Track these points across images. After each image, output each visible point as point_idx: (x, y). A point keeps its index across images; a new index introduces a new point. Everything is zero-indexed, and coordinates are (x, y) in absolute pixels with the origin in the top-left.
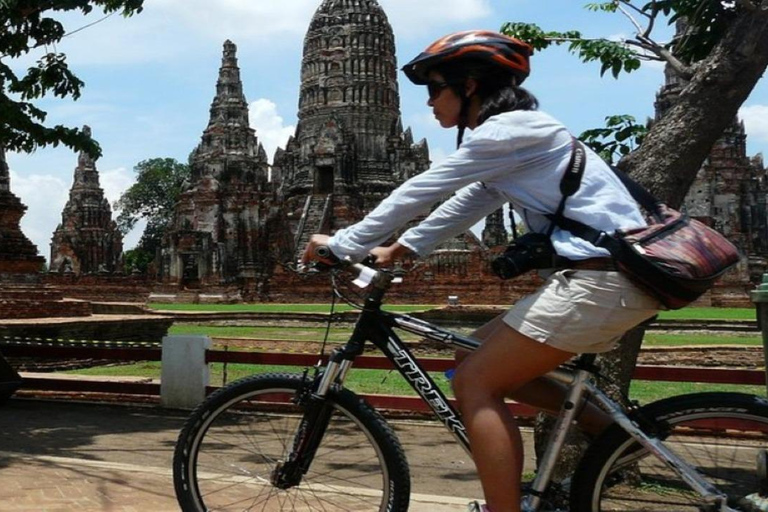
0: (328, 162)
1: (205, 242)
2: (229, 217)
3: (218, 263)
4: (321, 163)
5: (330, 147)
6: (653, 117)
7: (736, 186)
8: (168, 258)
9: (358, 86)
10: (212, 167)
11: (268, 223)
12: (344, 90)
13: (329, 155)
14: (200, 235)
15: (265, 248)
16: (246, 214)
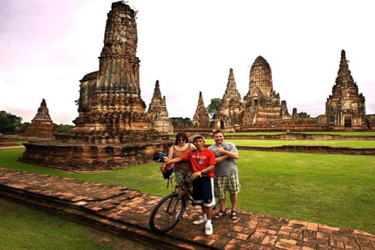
0: (256, 98)
1: (226, 117)
2: (231, 111)
3: (229, 122)
4: (254, 99)
5: (257, 95)
6: (335, 84)
7: (357, 101)
8: (217, 121)
9: (263, 81)
10: (227, 99)
11: (241, 112)
12: (260, 82)
13: (256, 97)
14: (224, 116)
15: (240, 119)
16: (235, 111)
